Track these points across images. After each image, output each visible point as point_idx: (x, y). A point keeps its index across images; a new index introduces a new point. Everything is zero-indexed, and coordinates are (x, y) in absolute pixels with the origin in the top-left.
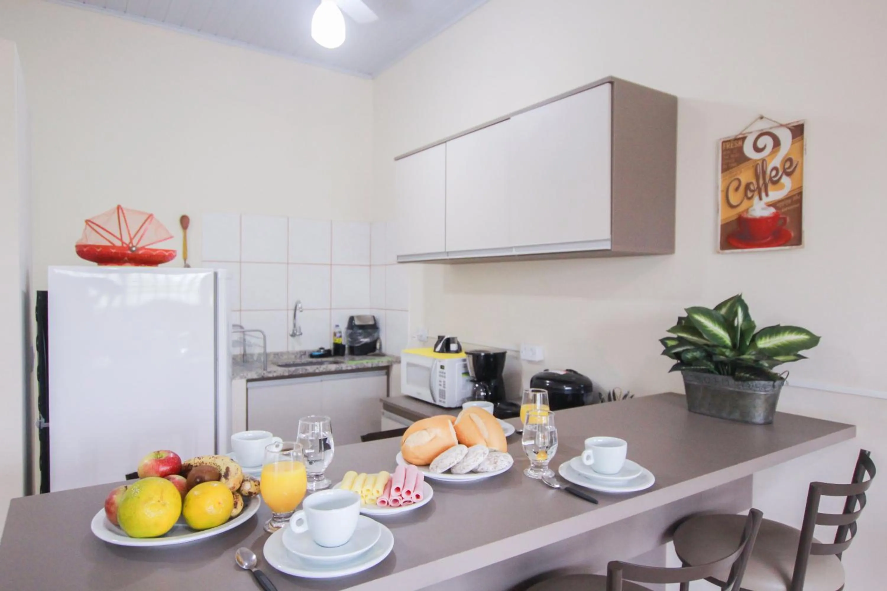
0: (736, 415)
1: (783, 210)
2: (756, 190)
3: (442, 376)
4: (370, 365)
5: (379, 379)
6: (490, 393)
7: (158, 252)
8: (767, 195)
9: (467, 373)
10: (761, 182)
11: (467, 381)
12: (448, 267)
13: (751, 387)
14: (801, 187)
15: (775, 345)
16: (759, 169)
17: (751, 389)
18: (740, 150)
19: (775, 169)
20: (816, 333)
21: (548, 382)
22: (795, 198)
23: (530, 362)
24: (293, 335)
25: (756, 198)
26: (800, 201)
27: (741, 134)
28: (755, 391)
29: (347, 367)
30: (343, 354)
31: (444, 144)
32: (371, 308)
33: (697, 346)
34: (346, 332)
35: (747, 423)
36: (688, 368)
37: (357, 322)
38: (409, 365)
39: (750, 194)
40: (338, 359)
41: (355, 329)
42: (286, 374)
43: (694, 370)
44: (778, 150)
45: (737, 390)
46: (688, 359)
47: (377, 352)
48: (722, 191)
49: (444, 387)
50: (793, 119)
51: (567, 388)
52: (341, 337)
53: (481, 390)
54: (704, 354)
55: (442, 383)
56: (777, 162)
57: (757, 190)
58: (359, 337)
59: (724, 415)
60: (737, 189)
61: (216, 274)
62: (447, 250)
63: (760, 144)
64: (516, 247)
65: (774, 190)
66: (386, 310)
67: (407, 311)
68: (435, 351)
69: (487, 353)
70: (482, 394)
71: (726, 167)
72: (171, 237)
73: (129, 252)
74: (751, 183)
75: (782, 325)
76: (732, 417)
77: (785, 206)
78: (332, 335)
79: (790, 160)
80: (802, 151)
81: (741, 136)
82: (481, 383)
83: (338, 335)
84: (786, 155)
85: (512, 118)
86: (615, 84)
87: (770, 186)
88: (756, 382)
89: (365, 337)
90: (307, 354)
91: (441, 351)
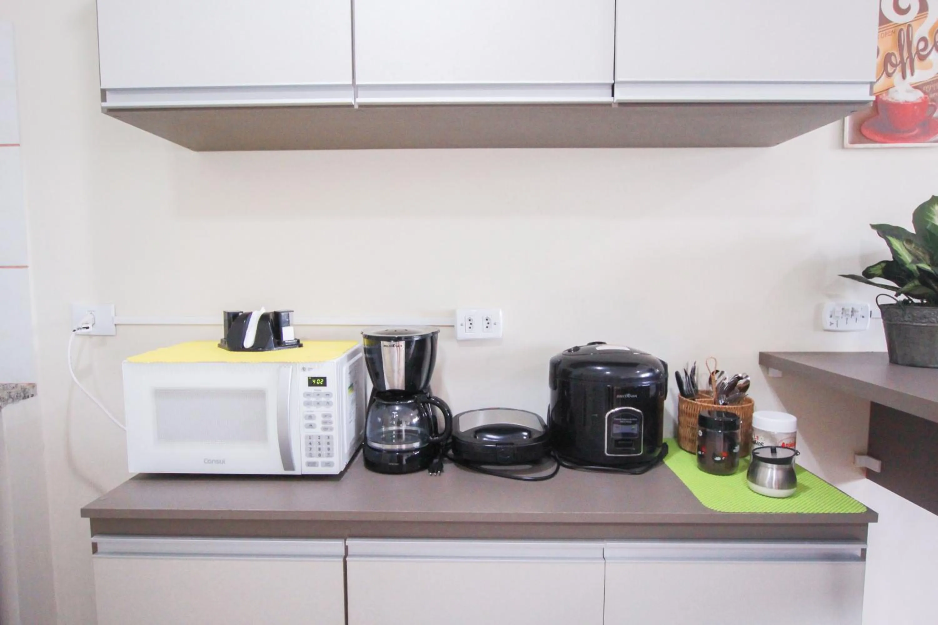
1: (932, 96)
2: (898, 65)
3: (318, 404)
8: (912, 74)
10: (906, 55)
16: (903, 37)
19: (923, 39)
25: (897, 76)
39: (890, 69)
44: (925, 16)
49: (326, 428)
56: (925, 29)
57: (901, 65)
63: (902, 3)
65: (921, 67)
74: (893, 54)
87: (917, 62)
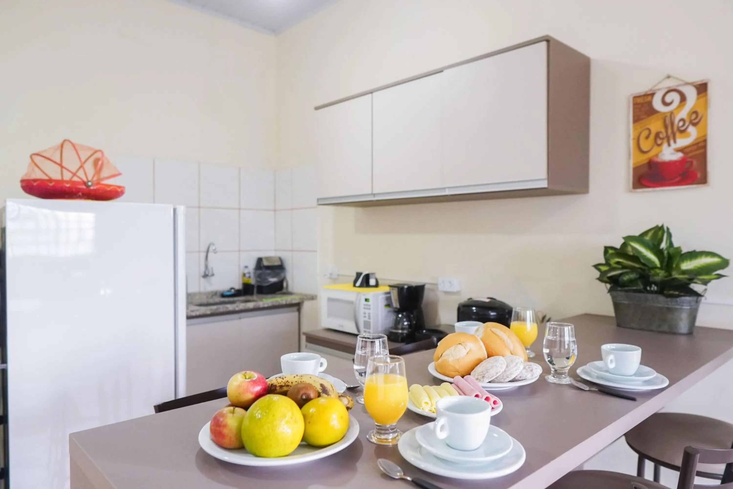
0: (665, 328)
1: (690, 155)
3: (367, 309)
4: (284, 302)
5: (291, 315)
6: (414, 322)
7: (112, 188)
8: (675, 142)
9: (389, 305)
10: (670, 131)
11: (389, 312)
12: (360, 209)
13: (679, 303)
14: (705, 136)
15: (695, 267)
16: (668, 121)
17: (678, 305)
18: (650, 104)
19: (682, 120)
20: (726, 256)
21: (474, 308)
22: (701, 145)
23: (446, 293)
24: (205, 276)
25: (665, 145)
26: (705, 147)
27: (651, 90)
28: (682, 306)
29: (264, 304)
30: (252, 294)
31: (370, 95)
32: (275, 250)
33: (633, 269)
34: (255, 273)
35: (675, 334)
36: (623, 289)
37: (265, 263)
38: (330, 300)
39: (659, 142)
40: (249, 297)
41: (264, 271)
42: (209, 312)
43: (626, 291)
44: (684, 105)
45: (666, 306)
46: (624, 280)
47: (284, 291)
48: (634, 139)
49: (369, 318)
50: (699, 79)
51: (492, 314)
52: (250, 277)
53: (405, 320)
54: (638, 276)
55: (367, 315)
56: (684, 113)
57: (666, 137)
58: (268, 277)
59: (654, 328)
60: (647, 137)
61: (175, 210)
62: (374, 192)
63: (668, 99)
64: (449, 188)
65: (682, 138)
66: (292, 251)
67: (316, 251)
68: (354, 286)
69: (409, 286)
70: (406, 323)
71: (637, 120)
72: (120, 174)
73: (84, 187)
74: (661, 132)
75: (698, 250)
76: (661, 329)
77: (691, 152)
78: (241, 274)
79: (696, 112)
80: (706, 105)
81: (651, 92)
82: (405, 313)
83: (247, 275)
84: (692, 109)
85: (446, 72)
86: (551, 43)
87: (678, 135)
88: (683, 298)
89: (273, 277)
90: (218, 294)
91: (361, 286)
